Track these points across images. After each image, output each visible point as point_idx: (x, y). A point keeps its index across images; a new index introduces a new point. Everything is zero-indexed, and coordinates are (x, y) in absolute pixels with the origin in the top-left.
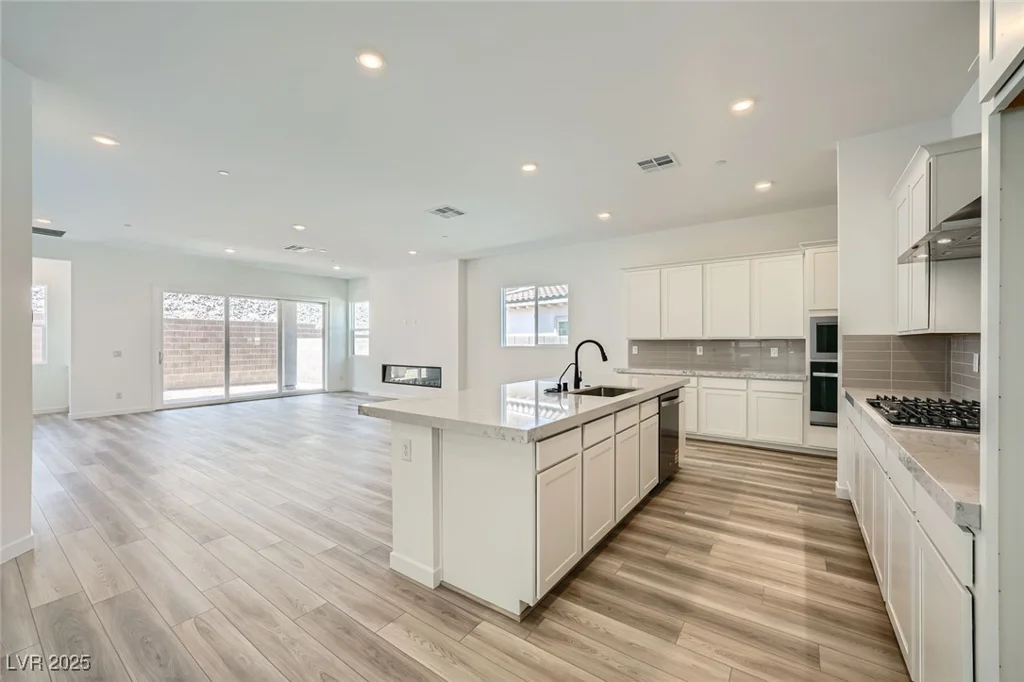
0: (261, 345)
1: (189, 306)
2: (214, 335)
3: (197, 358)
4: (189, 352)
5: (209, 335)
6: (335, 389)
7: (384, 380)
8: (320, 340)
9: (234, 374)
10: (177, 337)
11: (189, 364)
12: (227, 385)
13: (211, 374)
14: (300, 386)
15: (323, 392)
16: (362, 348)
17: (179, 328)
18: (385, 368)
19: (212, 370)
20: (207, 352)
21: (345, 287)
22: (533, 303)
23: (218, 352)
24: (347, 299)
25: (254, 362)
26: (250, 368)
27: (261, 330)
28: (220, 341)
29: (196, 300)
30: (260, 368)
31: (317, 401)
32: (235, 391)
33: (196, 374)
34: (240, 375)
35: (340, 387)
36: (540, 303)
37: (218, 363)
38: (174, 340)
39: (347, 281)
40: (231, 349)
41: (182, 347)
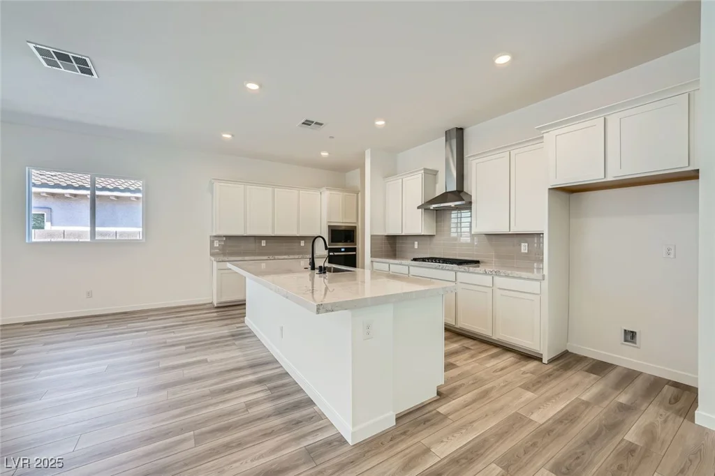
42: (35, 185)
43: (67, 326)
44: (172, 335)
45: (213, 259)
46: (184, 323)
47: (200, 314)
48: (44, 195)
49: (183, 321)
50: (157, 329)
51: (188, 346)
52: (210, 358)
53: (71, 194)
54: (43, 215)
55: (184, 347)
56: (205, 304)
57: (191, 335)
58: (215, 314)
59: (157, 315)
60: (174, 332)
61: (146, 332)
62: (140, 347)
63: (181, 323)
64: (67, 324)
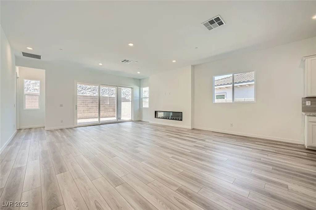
0: (110, 104)
1: (89, 93)
2: (95, 101)
3: (90, 109)
4: (88, 107)
5: (94, 101)
6: (136, 120)
7: (155, 117)
8: (131, 102)
9: (101, 114)
10: (84, 101)
11: (88, 110)
12: (99, 117)
13: (94, 114)
14: (123, 118)
15: (131, 121)
16: (146, 105)
17: (85, 98)
18: (156, 112)
19: (95, 113)
20: (93, 107)
21: (139, 82)
22: (231, 85)
23: (96, 107)
24: (140, 86)
25: (107, 110)
26: (106, 112)
27: (110, 99)
28: (97, 103)
29: (90, 91)
30: (109, 112)
31: (130, 124)
32: (102, 120)
33: (90, 114)
34: (103, 114)
35: (138, 120)
36: (235, 85)
37: (96, 110)
38: (83, 102)
39: (140, 80)
40: (101, 106)
41: (86, 105)
42: (216, 86)
43: (222, 136)
44: (266, 156)
45: (304, 113)
46: (276, 152)
47: (291, 150)
48: (224, 88)
49: (276, 151)
50: (258, 149)
51: (274, 168)
52: (291, 186)
53: (240, 86)
54: (224, 95)
55: (271, 167)
56: (297, 145)
57: (280, 162)
58: (306, 154)
59: (260, 142)
60: (267, 155)
61: (251, 149)
62: (246, 156)
63: (275, 151)
64: (223, 135)
